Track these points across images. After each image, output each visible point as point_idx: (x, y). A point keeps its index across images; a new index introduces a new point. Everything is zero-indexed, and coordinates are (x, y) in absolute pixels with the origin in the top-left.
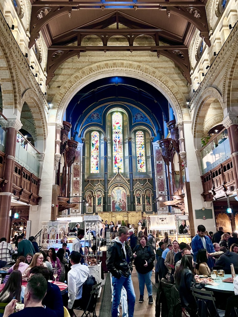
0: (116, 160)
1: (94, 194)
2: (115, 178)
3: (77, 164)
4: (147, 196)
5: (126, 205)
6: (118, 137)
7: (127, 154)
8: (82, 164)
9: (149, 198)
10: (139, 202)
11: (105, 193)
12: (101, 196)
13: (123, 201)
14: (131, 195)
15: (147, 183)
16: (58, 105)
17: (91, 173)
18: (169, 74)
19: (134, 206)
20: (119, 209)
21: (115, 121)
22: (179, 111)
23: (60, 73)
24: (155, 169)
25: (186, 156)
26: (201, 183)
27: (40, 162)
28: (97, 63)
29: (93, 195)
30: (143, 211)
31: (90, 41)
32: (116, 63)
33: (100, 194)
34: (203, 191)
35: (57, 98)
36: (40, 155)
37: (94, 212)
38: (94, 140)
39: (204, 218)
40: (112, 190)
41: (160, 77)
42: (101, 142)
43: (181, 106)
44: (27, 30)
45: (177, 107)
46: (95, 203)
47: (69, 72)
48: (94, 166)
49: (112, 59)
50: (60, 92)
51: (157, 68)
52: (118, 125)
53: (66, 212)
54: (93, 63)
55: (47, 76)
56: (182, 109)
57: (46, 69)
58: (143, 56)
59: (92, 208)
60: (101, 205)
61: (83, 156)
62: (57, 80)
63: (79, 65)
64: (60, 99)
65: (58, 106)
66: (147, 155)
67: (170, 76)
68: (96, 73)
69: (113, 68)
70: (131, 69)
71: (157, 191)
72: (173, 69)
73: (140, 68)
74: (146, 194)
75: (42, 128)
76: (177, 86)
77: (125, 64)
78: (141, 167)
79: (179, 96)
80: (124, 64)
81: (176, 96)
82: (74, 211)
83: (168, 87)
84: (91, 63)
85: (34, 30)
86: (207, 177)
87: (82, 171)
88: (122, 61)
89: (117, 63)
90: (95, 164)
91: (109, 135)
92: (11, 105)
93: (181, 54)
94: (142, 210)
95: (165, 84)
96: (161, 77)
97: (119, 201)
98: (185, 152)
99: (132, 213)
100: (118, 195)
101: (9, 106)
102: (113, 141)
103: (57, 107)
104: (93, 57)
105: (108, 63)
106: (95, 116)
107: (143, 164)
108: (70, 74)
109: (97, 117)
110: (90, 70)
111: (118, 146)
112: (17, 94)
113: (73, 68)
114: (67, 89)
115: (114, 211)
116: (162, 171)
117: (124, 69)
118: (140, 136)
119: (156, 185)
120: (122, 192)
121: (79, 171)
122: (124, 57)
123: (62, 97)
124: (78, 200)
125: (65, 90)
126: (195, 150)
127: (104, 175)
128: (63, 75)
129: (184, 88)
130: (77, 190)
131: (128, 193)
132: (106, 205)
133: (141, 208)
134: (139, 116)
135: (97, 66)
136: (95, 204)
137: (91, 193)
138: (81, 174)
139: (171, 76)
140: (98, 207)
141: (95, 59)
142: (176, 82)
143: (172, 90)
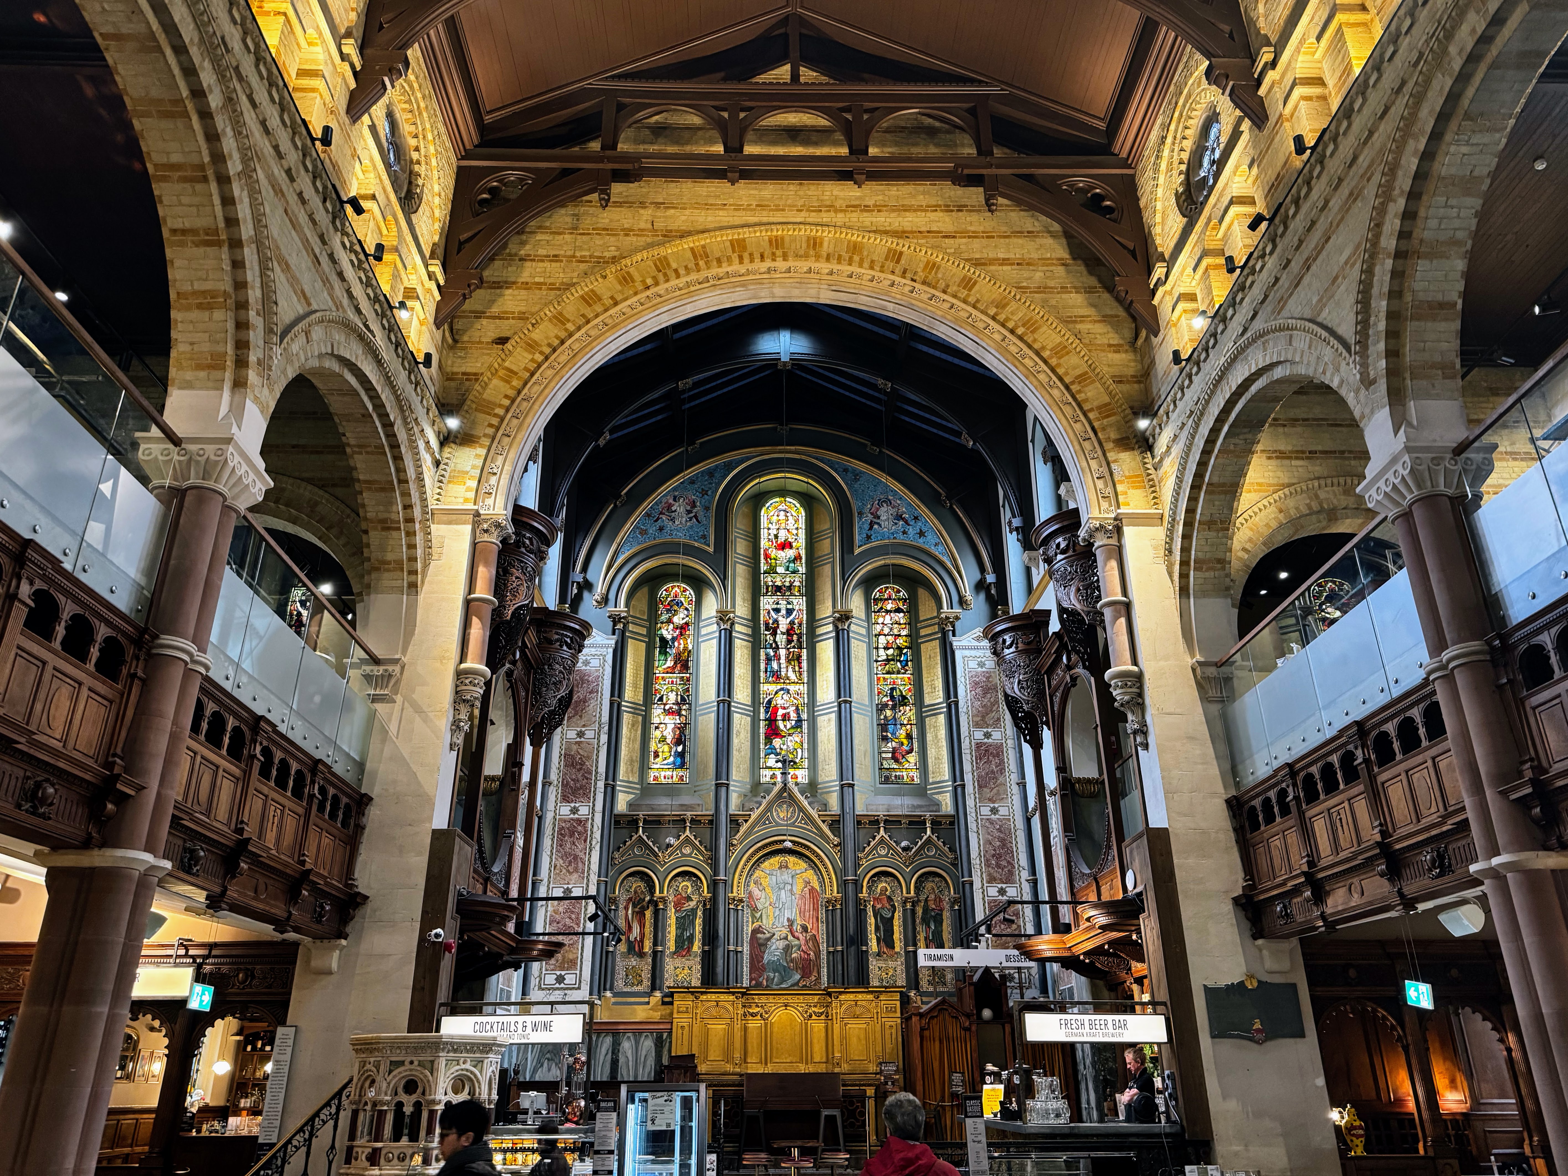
0: (772, 721)
1: (661, 891)
2: (769, 809)
3: (581, 734)
4: (926, 910)
5: (818, 954)
6: (783, 612)
7: (826, 691)
8: (604, 738)
9: (939, 921)
10: (887, 940)
11: (714, 885)
12: (692, 904)
13: (805, 929)
14: (845, 900)
15: (929, 841)
16: (491, 425)
17: (651, 780)
18: (1042, 289)
19: (862, 959)
20: (784, 972)
21: (771, 537)
22: (1094, 464)
23: (512, 279)
24: (967, 767)
25: (1141, 687)
26: (1232, 835)
27: (378, 706)
28: (690, 239)
29: (652, 892)
30: (910, 988)
31: (660, 140)
32: (782, 238)
33: (689, 891)
34: (1241, 883)
35: (488, 391)
36: (379, 670)
37: (653, 988)
38: (670, 621)
39: (1258, 1031)
40: (750, 874)
41: (997, 307)
42: (704, 631)
43: (1108, 439)
44: (348, 34)
45: (1087, 445)
46: (664, 936)
47: (557, 273)
48: (666, 748)
49: (765, 220)
50: (507, 364)
51: (985, 264)
52: (790, 553)
53: (509, 980)
54: (669, 236)
55: (442, 282)
56: (1111, 456)
57: (440, 252)
58: (915, 211)
59: (645, 967)
60: (689, 949)
61: (612, 695)
62: (495, 310)
63: (609, 246)
64: (506, 396)
65: (490, 431)
66: (927, 701)
67: (1045, 301)
68: (688, 285)
69: (768, 264)
70: (855, 269)
71: (977, 885)
72: (1061, 269)
73: (903, 262)
74: (922, 897)
75: (399, 529)
76: (1085, 345)
77: (825, 244)
78: (896, 761)
79: (1094, 394)
80: (821, 244)
81: (1079, 392)
82: (550, 979)
83: (1038, 353)
84: (665, 236)
85: (382, 38)
86: (1267, 802)
87: (602, 769)
88: (813, 232)
89: (787, 240)
90: (669, 741)
91: (744, 600)
92: (210, 367)
93: (1100, 198)
94: (901, 981)
95: (1020, 338)
96: (1001, 305)
97: (785, 931)
98: (1135, 669)
99: (852, 997)
100: (778, 898)
101: (202, 374)
102: (763, 627)
103: (485, 435)
104: (672, 211)
105: (744, 240)
106: (680, 508)
107: (905, 742)
108: (562, 283)
109: (689, 512)
110: (656, 265)
111: (783, 652)
112: (254, 318)
113: (574, 256)
114: (541, 353)
115: (758, 986)
116: (1001, 780)
117: (824, 267)
118: (890, 606)
119: (974, 854)
120: (798, 887)
121: (591, 773)
122: (823, 214)
123: (513, 388)
124: (578, 918)
125: (530, 357)
126: (1189, 661)
127: (712, 794)
128: (526, 286)
129: (1117, 356)
130: (576, 870)
131: (833, 891)
132: (720, 952)
133: (899, 969)
134: (885, 513)
135: (692, 249)
136: (663, 944)
137: (642, 885)
138: (601, 784)
139: (1054, 302)
140: (678, 962)
141: (684, 218)
142: (1078, 326)
143: (1059, 365)
